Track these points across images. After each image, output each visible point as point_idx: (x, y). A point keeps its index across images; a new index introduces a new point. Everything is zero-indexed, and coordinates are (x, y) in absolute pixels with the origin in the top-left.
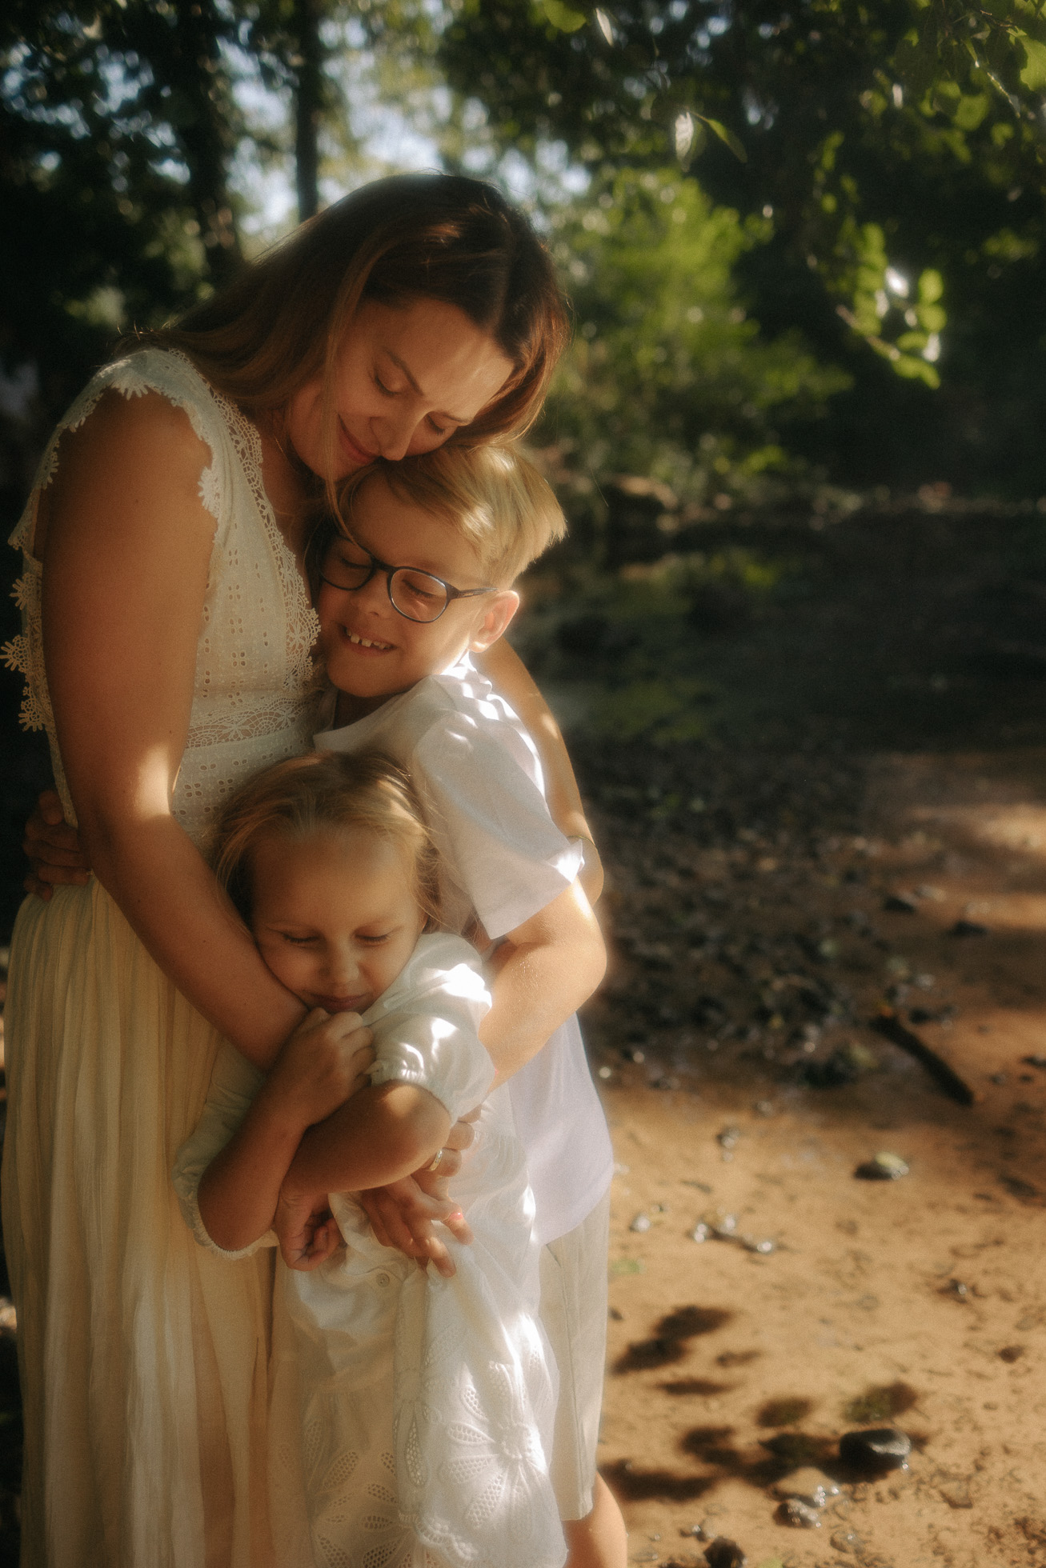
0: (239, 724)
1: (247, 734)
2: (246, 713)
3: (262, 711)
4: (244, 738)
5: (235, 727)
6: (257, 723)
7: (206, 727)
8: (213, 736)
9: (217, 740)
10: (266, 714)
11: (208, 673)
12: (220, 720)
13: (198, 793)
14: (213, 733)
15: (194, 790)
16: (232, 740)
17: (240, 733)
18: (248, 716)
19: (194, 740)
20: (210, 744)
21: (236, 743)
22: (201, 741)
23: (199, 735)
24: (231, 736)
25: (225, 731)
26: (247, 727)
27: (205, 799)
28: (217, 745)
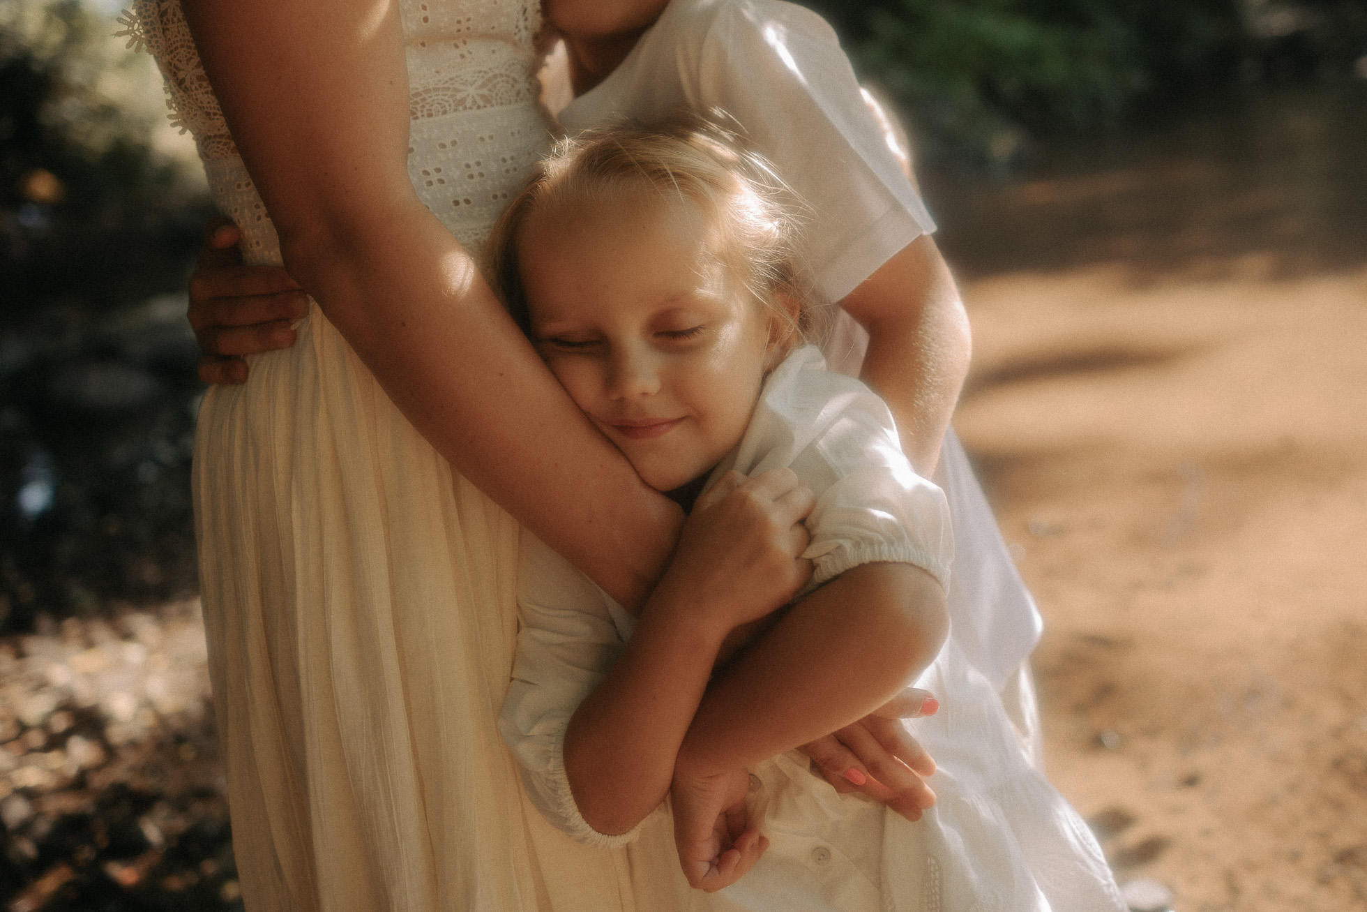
0: (476, 85)
1: (487, 100)
2: (480, 72)
3: (497, 72)
4: (485, 107)
5: (471, 91)
6: (495, 86)
7: (436, 89)
8: (447, 101)
9: (453, 107)
10: (501, 75)
11: (424, 8)
12: (451, 79)
13: (481, 175)
14: (446, 98)
15: (475, 170)
16: (471, 108)
17: (478, 99)
18: (483, 77)
19: (423, 106)
20: (445, 112)
21: (475, 112)
22: (433, 108)
23: (429, 100)
24: (469, 103)
25: (459, 96)
26: (485, 91)
27: (490, 183)
28: (454, 114)
